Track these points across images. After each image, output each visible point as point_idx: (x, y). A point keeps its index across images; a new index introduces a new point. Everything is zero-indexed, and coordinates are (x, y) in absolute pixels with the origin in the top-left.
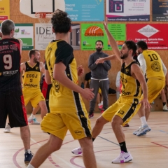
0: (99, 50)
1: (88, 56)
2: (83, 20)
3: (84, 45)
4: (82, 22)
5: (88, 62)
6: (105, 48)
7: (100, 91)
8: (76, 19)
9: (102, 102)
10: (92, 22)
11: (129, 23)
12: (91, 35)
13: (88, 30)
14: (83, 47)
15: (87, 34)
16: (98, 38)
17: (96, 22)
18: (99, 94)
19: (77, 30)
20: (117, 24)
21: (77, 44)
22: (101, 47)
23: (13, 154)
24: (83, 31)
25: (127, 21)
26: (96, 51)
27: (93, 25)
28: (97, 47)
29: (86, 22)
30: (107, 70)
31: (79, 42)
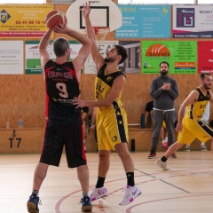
0: (164, 73)
1: (150, 82)
2: (144, 36)
3: (145, 67)
4: (143, 39)
5: (149, 88)
6: (171, 71)
7: (164, 124)
8: (136, 35)
9: (167, 138)
10: (155, 39)
11: (201, 40)
12: (154, 54)
13: (151, 48)
14: (143, 70)
15: (149, 54)
16: (162, 59)
17: (160, 39)
18: (162, 129)
19: (137, 48)
20: (186, 41)
21: (137, 67)
22: (167, 69)
23: (56, 202)
24: (144, 50)
25: (199, 37)
26: (160, 74)
27: (157, 42)
28: (162, 69)
29: (147, 39)
30: (173, 98)
31: (139, 64)
